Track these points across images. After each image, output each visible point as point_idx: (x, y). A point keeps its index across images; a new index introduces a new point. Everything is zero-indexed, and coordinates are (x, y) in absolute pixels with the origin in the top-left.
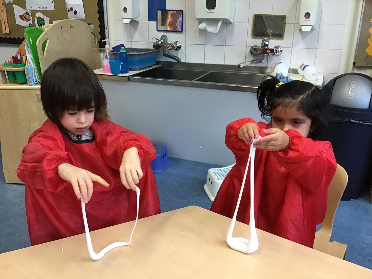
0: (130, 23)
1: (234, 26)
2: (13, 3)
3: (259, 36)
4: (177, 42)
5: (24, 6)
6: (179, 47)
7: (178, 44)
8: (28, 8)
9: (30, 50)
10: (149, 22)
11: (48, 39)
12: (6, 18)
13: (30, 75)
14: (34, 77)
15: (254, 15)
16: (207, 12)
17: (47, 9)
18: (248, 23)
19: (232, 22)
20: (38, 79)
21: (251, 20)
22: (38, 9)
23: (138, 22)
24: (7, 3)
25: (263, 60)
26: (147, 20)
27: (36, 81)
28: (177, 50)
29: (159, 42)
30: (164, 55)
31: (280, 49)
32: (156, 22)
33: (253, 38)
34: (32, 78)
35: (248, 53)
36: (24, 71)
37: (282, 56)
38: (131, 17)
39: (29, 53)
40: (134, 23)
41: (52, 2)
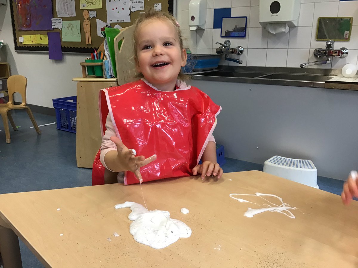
0: (197, 30)
1: (297, 30)
2: (96, 18)
3: (324, 39)
4: (240, 47)
5: (105, 20)
6: (242, 52)
7: (241, 49)
8: (109, 21)
9: (108, 47)
10: (214, 29)
11: (123, 38)
12: (90, 31)
13: (107, 69)
14: (109, 72)
15: (319, 18)
16: (271, 16)
17: (124, 22)
18: (312, 26)
19: (296, 26)
20: (113, 73)
21: (316, 23)
22: (117, 22)
23: (204, 30)
24: (91, 18)
25: (328, 62)
26: (213, 27)
27: (111, 75)
28: (238, 54)
29: (222, 47)
30: (227, 59)
31: (345, 51)
32: (220, 29)
33: (317, 41)
34: (108, 72)
35: (311, 56)
36: (102, 66)
37: (347, 58)
38: (198, 25)
39: (107, 51)
40: (200, 30)
41: (129, 16)
